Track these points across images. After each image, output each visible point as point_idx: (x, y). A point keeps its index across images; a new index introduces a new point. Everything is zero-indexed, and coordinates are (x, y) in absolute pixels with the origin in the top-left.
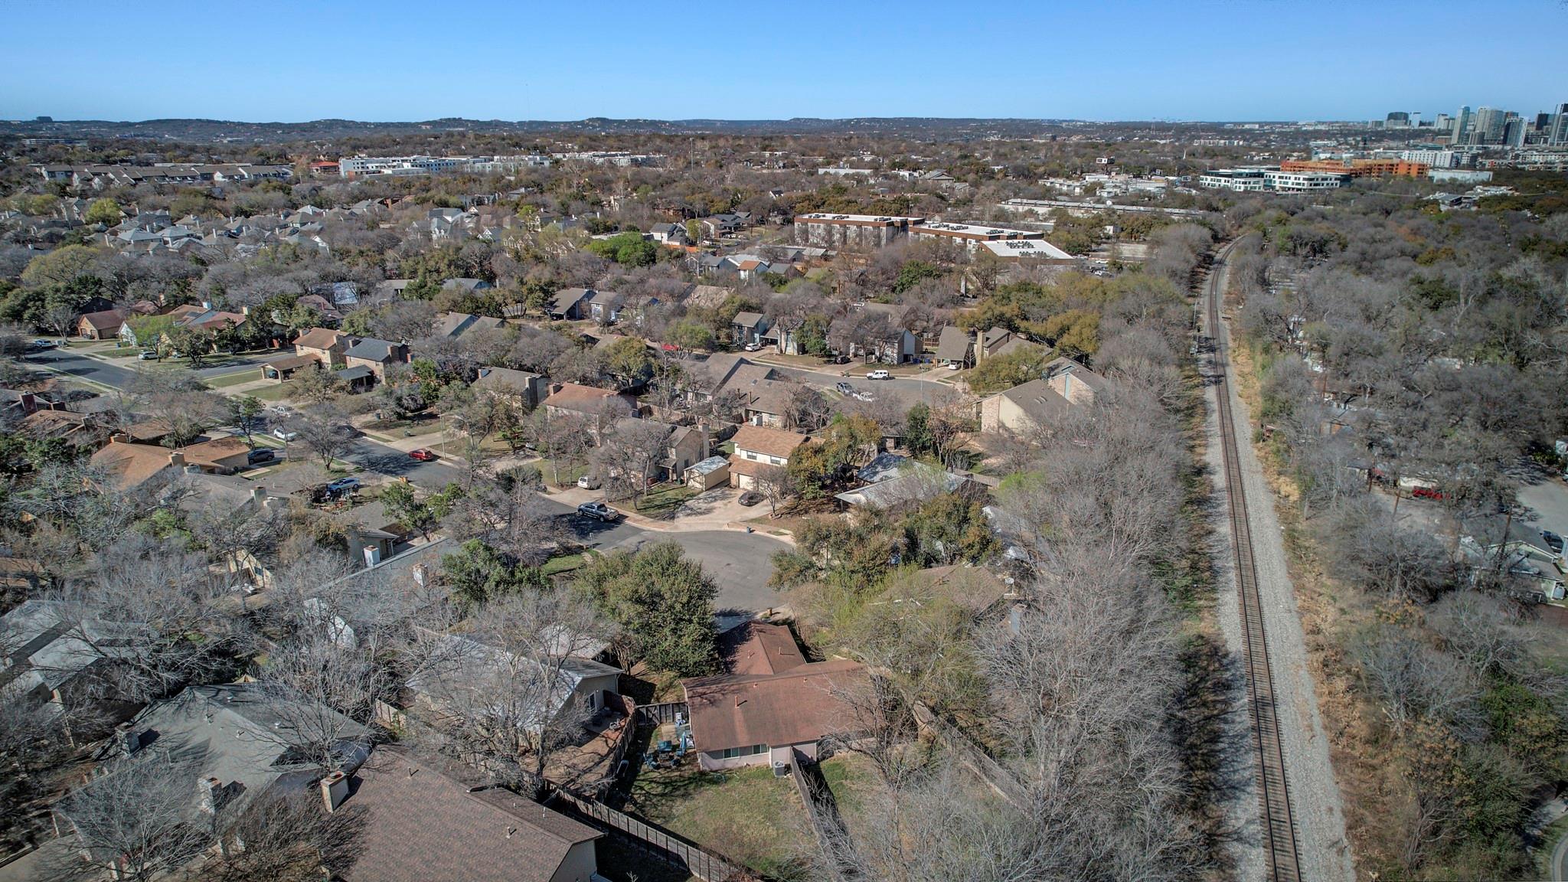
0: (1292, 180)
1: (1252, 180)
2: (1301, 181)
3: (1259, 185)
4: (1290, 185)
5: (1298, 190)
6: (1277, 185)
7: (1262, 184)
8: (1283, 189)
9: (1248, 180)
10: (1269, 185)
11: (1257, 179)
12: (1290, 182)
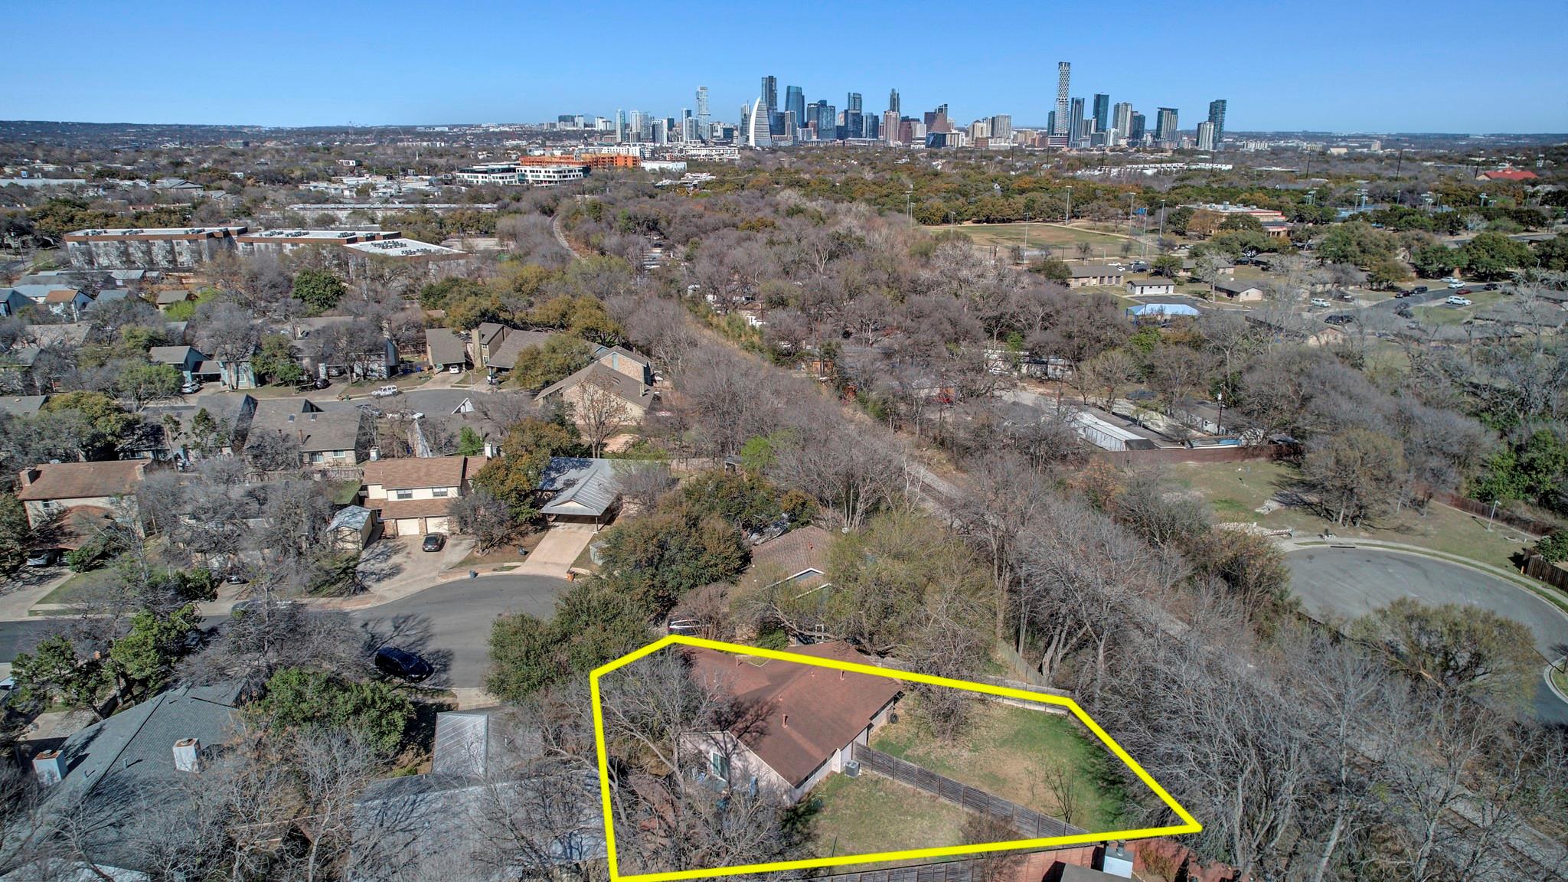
0: (543, 173)
1: (508, 175)
2: (551, 174)
3: (514, 179)
4: (542, 178)
5: (550, 182)
6: (530, 178)
7: (517, 178)
8: (537, 182)
9: (504, 175)
10: (523, 179)
11: (511, 174)
12: (541, 175)
